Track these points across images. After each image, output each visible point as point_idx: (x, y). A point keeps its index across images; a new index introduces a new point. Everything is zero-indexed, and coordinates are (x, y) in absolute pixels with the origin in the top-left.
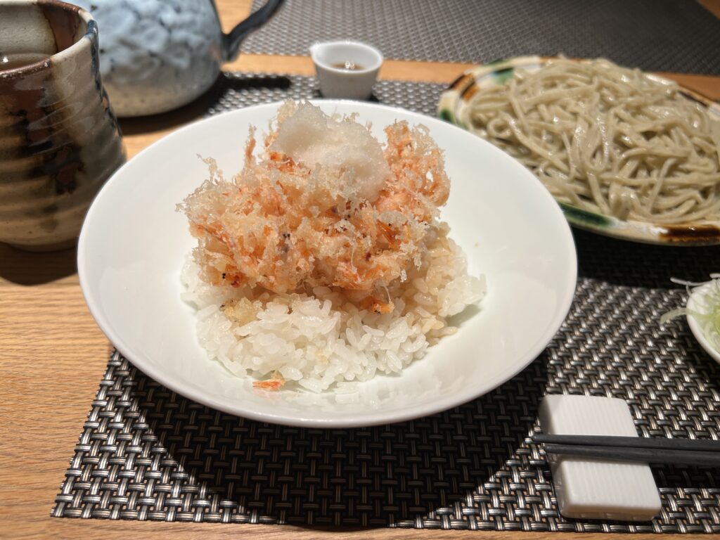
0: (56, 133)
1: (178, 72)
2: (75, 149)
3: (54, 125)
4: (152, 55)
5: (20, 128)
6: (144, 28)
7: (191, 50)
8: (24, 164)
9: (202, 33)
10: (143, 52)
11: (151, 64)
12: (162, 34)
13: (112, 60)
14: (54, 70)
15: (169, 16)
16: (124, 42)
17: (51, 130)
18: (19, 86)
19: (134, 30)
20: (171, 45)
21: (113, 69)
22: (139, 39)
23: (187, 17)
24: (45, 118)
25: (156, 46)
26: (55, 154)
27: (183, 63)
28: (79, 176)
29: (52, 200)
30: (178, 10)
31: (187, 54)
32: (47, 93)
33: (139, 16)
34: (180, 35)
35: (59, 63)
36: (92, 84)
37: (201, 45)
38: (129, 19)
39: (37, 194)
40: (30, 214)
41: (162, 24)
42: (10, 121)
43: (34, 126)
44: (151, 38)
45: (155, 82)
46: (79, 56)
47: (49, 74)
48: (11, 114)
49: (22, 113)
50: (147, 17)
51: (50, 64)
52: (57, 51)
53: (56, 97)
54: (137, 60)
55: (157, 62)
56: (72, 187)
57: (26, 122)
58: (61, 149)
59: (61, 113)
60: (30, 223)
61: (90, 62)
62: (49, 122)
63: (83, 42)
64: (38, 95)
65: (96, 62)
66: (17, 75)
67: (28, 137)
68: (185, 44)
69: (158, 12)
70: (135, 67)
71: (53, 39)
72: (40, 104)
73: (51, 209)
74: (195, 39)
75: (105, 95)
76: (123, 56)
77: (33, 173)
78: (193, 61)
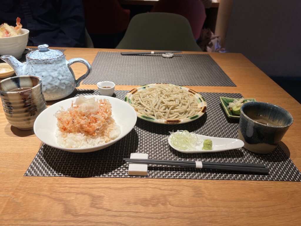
0: (32, 103)
1: (62, 90)
2: (35, 106)
3: (31, 101)
4: (56, 86)
5: (24, 102)
6: (54, 80)
7: (66, 85)
8: (24, 109)
9: (69, 80)
10: (54, 86)
11: (56, 88)
12: (59, 81)
13: (46, 88)
14: (32, 90)
15: (60, 77)
16: (49, 84)
17: (31, 102)
18: (25, 94)
19: (52, 81)
20: (61, 84)
21: (46, 90)
22: (53, 83)
23: (65, 77)
24: (29, 100)
25: (57, 84)
26: (31, 107)
27: (64, 88)
28: (36, 112)
29: (29, 117)
30: (63, 76)
31: (65, 86)
32: (30, 95)
33: (53, 78)
34: (63, 81)
35: (33, 89)
36: (40, 93)
37: (69, 83)
38: (51, 78)
39: (26, 116)
40: (25, 120)
41: (59, 79)
42: (22, 100)
43: (27, 102)
44: (56, 82)
45: (57, 92)
46: (38, 88)
47: (31, 91)
48: (23, 99)
49: (25, 99)
50: (55, 78)
51: (31, 89)
52: (33, 86)
53: (32, 96)
54: (52, 87)
55: (57, 88)
56: (34, 115)
57: (26, 101)
58: (32, 106)
59: (33, 99)
60: (24, 122)
61: (40, 89)
62: (30, 101)
63: (39, 85)
64: (28, 95)
65: (41, 88)
66: (25, 92)
67: (26, 104)
68: (64, 83)
69: (58, 77)
70: (52, 89)
71: (32, 84)
72: (28, 97)
73: (29, 119)
74: (67, 82)
75: (43, 95)
76: (49, 87)
77: (26, 111)
78: (66, 87)
